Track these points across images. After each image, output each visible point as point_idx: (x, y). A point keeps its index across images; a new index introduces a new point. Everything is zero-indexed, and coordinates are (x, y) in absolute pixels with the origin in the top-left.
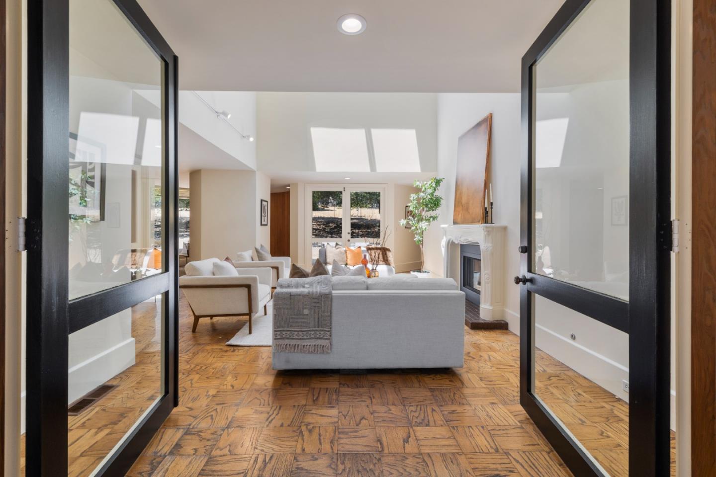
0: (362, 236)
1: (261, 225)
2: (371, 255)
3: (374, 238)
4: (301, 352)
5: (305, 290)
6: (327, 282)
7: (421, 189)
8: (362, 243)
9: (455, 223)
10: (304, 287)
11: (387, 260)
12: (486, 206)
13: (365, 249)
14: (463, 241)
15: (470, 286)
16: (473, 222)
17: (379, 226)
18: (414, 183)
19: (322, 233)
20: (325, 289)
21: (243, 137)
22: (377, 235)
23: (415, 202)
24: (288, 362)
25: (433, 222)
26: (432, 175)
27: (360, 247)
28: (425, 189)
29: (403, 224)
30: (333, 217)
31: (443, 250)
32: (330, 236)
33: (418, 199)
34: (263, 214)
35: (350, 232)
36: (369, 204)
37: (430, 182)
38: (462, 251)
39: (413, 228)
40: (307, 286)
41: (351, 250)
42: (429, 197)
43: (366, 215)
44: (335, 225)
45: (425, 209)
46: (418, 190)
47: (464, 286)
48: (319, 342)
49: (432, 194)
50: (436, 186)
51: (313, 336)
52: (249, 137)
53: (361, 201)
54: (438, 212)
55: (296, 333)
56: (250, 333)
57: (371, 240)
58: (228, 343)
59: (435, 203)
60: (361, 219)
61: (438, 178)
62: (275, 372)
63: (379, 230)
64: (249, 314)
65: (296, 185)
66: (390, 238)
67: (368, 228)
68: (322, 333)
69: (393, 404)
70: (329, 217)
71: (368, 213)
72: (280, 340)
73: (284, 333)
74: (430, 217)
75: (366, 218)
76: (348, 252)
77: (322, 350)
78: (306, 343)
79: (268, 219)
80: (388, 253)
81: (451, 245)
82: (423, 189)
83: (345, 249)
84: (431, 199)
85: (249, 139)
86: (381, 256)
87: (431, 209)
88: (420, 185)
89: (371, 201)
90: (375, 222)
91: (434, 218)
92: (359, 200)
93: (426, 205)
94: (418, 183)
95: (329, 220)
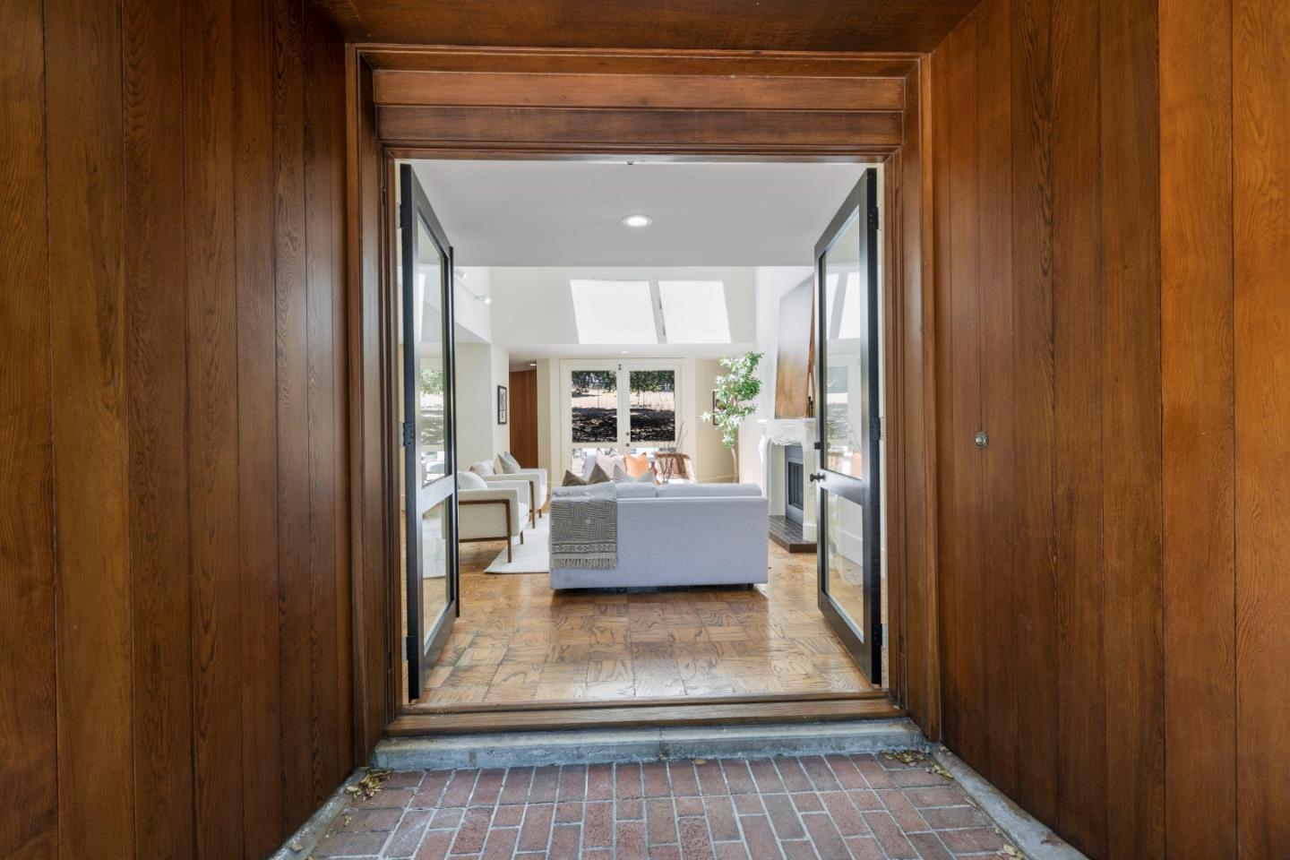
0: (647, 438)
1: (499, 423)
2: (661, 463)
3: (664, 440)
4: (583, 568)
5: (585, 499)
6: (610, 490)
7: (731, 369)
8: (649, 449)
9: (777, 416)
10: (585, 495)
11: (685, 472)
12: (810, 394)
13: (653, 456)
14: (784, 442)
15: (797, 503)
16: (795, 416)
17: (674, 423)
18: (721, 361)
19: (579, 434)
20: (609, 497)
21: (477, 298)
22: (670, 436)
23: (724, 387)
24: (568, 579)
25: (749, 417)
26: (747, 347)
27: (645, 454)
28: (737, 369)
29: (707, 420)
30: (597, 407)
31: (762, 455)
32: (593, 439)
33: (728, 384)
34: (501, 408)
35: (629, 431)
36: (657, 384)
37: (744, 359)
38: (787, 456)
39: (722, 425)
40: (587, 493)
41: (633, 459)
42: (742, 380)
43: (653, 404)
44: (601, 421)
45: (739, 397)
46: (726, 371)
47: (790, 503)
48: (603, 556)
49: (746, 377)
50: (753, 364)
51: (597, 549)
52: (483, 298)
53: (644, 381)
54: (756, 400)
55: (577, 546)
56: (510, 561)
57: (662, 444)
58: (486, 571)
59: (751, 389)
60: (643, 410)
61: (756, 353)
62: (552, 592)
63: (674, 428)
64: (508, 538)
65: (546, 361)
66: (689, 438)
67: (657, 426)
68: (607, 545)
69: (687, 613)
70: (590, 407)
71: (656, 400)
72: (559, 555)
73: (563, 546)
74: (745, 409)
75: (653, 408)
76: (628, 460)
77: (607, 565)
78: (589, 557)
79: (506, 416)
80: (685, 460)
81: (772, 448)
82: (734, 369)
83: (623, 457)
84: (746, 382)
85: (484, 300)
86: (675, 466)
87: (747, 397)
88: (730, 363)
89: (660, 380)
90: (668, 414)
91: (751, 410)
92: (641, 381)
93: (740, 391)
94: (726, 361)
95: (590, 413)
